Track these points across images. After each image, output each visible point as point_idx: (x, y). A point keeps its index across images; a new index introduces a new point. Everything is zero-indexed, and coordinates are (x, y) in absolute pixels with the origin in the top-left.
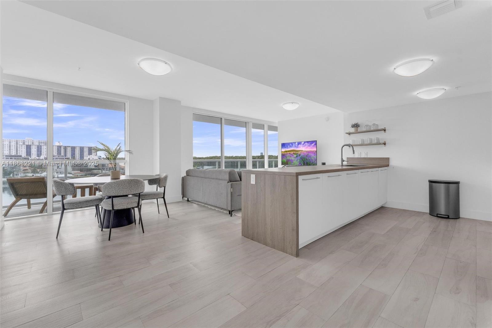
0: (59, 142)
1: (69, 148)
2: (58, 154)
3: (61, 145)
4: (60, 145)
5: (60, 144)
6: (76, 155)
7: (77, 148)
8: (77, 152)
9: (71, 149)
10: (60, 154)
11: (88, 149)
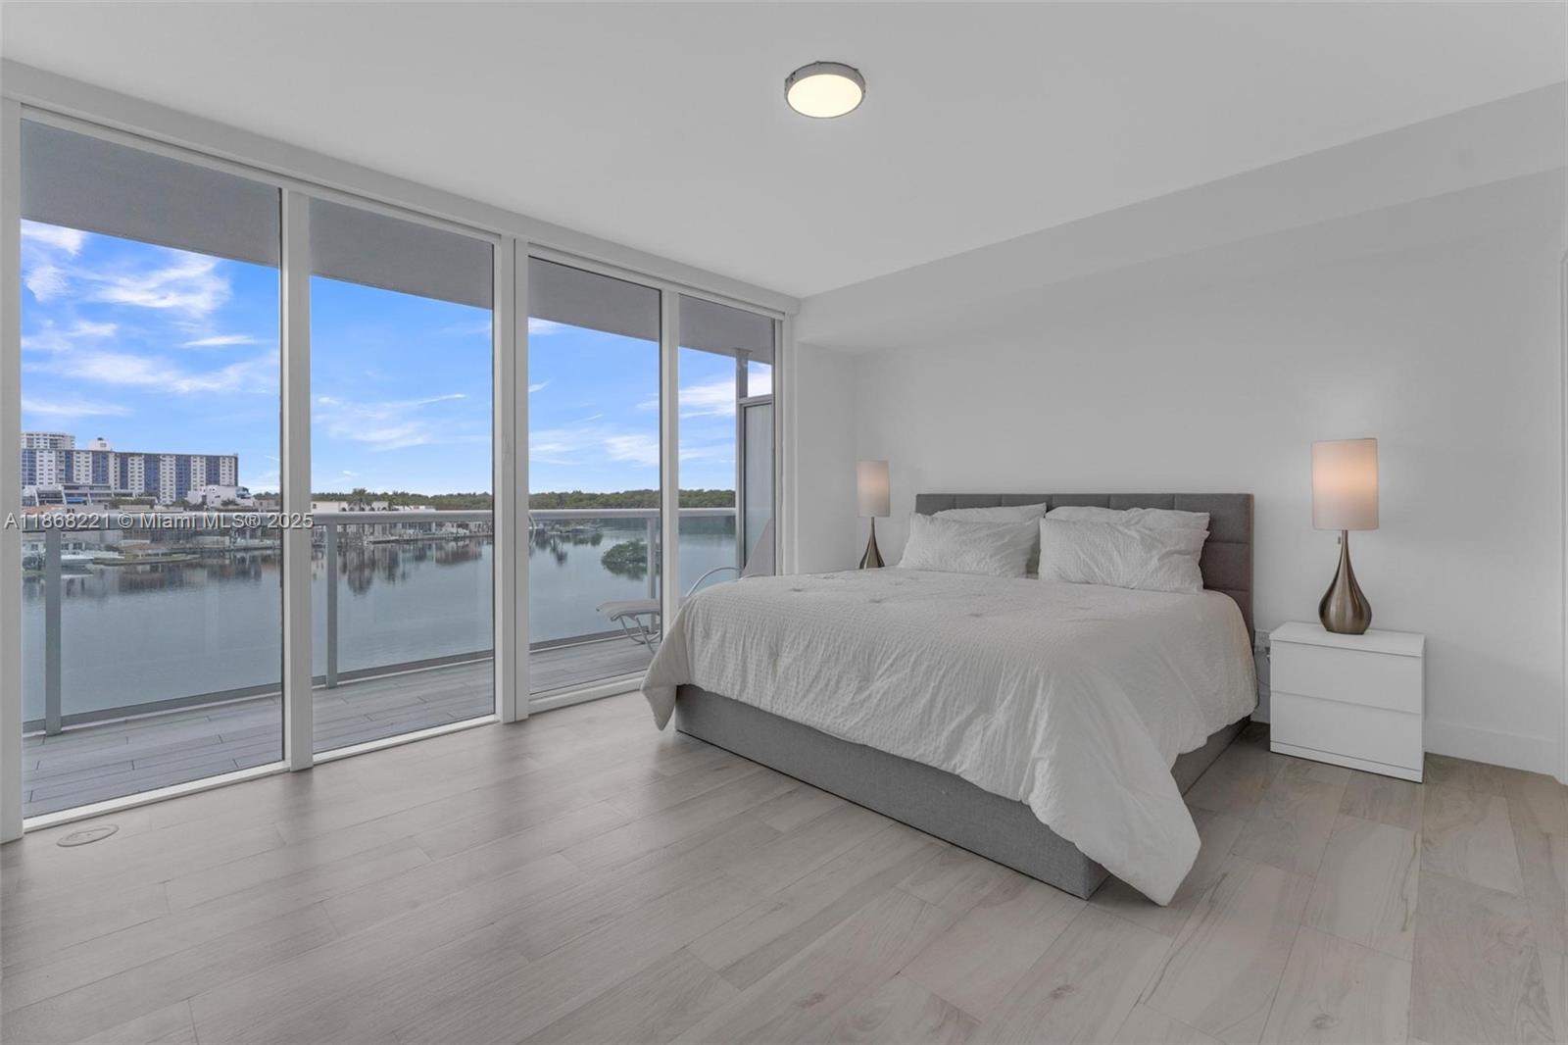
0: (100, 439)
1: (136, 459)
2: (95, 480)
3: (108, 449)
4: (103, 449)
5: (105, 445)
6: (161, 483)
7: (167, 459)
8: (168, 476)
9: (143, 462)
10: (105, 479)
11: (204, 464)
